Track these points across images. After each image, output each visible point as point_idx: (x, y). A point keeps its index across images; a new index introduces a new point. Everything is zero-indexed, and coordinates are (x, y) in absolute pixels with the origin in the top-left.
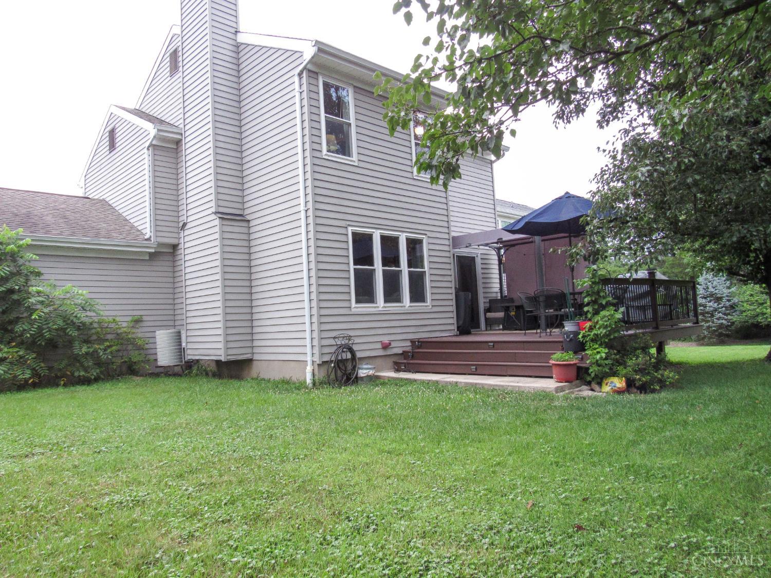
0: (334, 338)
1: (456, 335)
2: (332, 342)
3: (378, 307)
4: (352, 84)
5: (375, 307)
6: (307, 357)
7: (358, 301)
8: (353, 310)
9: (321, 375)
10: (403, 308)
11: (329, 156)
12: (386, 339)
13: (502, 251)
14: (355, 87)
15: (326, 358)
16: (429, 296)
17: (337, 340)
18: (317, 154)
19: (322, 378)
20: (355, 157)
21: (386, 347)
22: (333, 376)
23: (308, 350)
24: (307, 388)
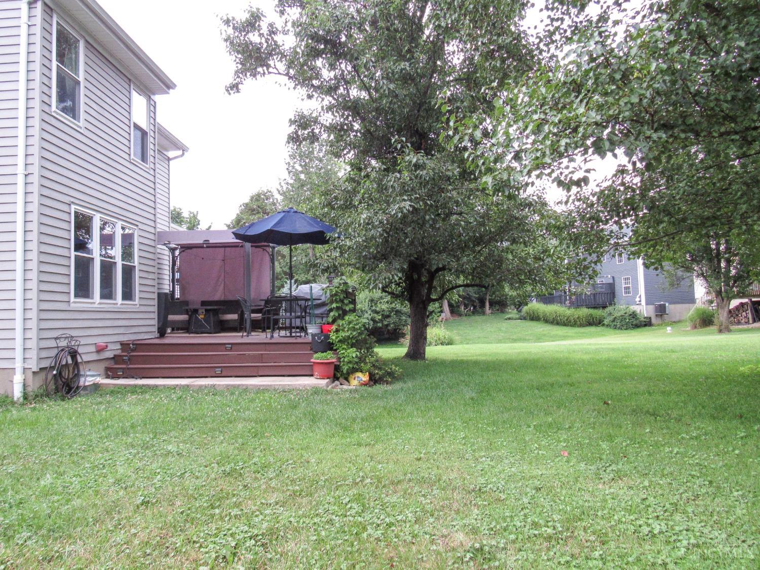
0: (56, 339)
1: (157, 338)
2: (53, 344)
3: (94, 303)
4: (84, 37)
5: (92, 303)
6: (14, 363)
7: (76, 296)
8: (72, 305)
9: (34, 386)
10: (115, 306)
11: (58, 114)
12: (101, 341)
13: (177, 253)
14: (87, 41)
15: (45, 364)
16: (137, 295)
17: (58, 341)
18: (46, 108)
19: (36, 389)
20: (82, 123)
21: (100, 350)
22: (52, 386)
23: (18, 354)
24: (13, 403)
